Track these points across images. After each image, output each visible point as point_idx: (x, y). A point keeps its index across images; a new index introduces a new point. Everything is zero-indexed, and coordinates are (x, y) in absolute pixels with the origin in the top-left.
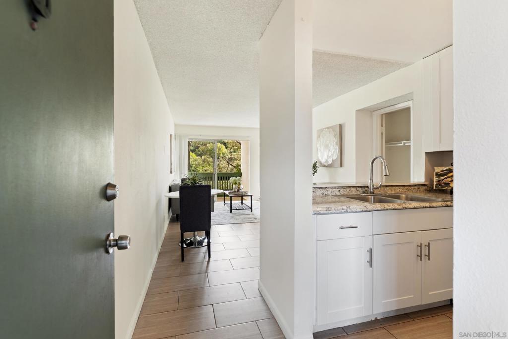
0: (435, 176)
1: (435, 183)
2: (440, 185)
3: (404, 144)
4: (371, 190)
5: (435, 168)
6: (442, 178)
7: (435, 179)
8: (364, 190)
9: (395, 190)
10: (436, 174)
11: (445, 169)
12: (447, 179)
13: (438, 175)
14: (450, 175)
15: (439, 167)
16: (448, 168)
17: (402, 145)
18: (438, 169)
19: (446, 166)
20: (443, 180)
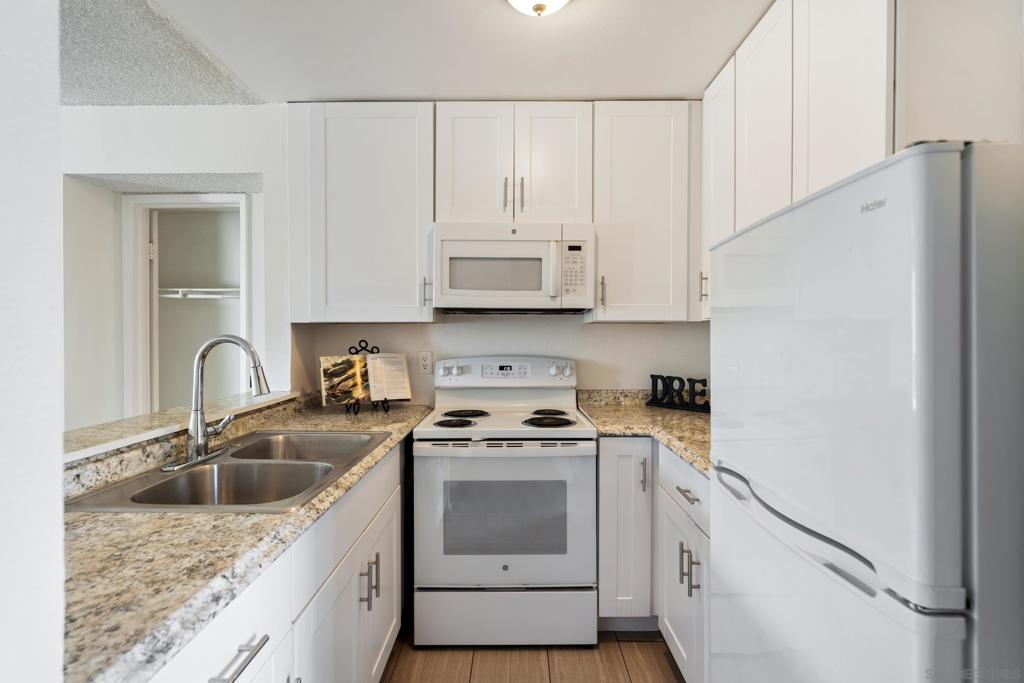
0: (323, 379)
1: (324, 393)
2: (334, 396)
3: (185, 295)
4: (201, 441)
5: (322, 359)
6: (336, 380)
7: (324, 385)
8: (167, 446)
9: (244, 424)
10: (325, 371)
11: (339, 361)
12: (346, 383)
13: (329, 375)
14: (350, 372)
15: (329, 358)
16: (344, 358)
17: (179, 296)
18: (326, 362)
19: (341, 355)
20: (338, 384)
